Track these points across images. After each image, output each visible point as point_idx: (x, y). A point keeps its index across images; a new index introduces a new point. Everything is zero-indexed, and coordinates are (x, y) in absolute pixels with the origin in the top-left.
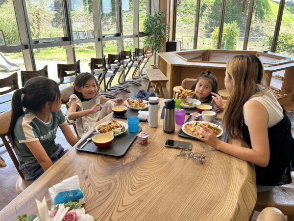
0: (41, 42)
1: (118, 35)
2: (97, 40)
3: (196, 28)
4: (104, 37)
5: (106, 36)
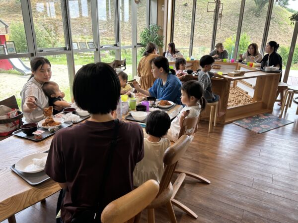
0: (45, 51)
2: (95, 50)
3: (191, 40)
4: (101, 47)
5: (104, 47)
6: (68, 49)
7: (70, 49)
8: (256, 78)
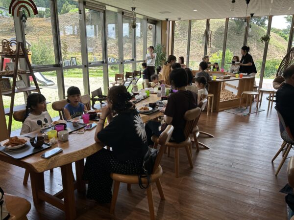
0: (92, 64)
1: (133, 60)
2: (120, 63)
4: (124, 61)
6: (105, 63)
7: (106, 62)
8: (238, 81)
